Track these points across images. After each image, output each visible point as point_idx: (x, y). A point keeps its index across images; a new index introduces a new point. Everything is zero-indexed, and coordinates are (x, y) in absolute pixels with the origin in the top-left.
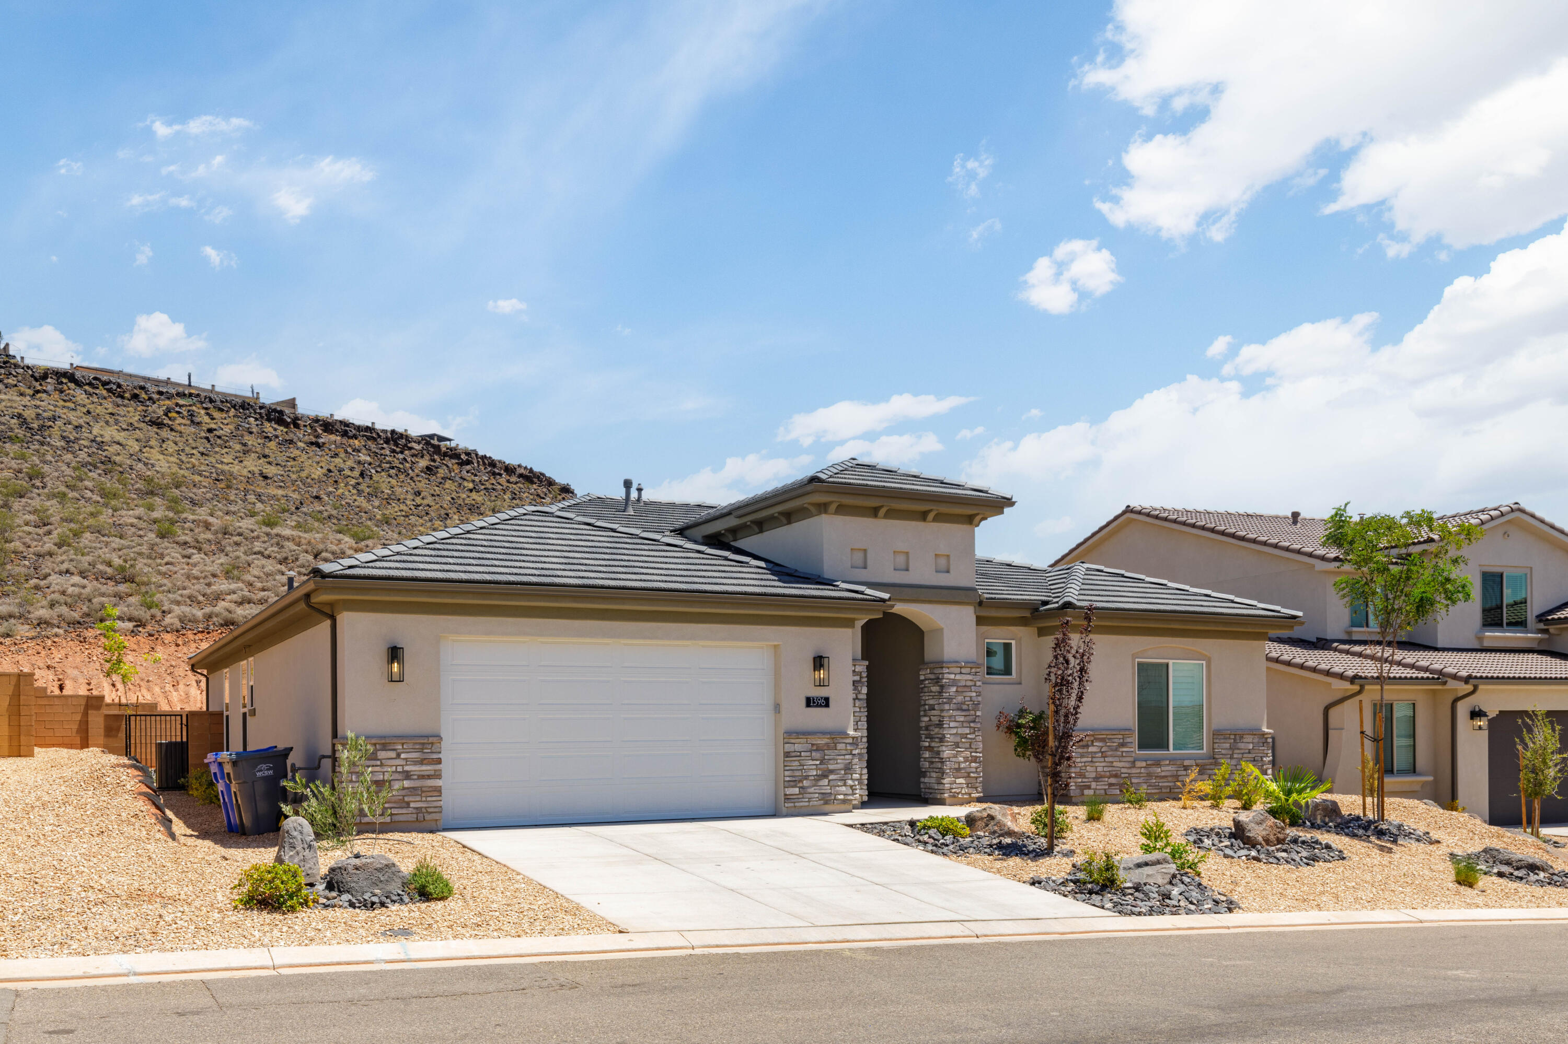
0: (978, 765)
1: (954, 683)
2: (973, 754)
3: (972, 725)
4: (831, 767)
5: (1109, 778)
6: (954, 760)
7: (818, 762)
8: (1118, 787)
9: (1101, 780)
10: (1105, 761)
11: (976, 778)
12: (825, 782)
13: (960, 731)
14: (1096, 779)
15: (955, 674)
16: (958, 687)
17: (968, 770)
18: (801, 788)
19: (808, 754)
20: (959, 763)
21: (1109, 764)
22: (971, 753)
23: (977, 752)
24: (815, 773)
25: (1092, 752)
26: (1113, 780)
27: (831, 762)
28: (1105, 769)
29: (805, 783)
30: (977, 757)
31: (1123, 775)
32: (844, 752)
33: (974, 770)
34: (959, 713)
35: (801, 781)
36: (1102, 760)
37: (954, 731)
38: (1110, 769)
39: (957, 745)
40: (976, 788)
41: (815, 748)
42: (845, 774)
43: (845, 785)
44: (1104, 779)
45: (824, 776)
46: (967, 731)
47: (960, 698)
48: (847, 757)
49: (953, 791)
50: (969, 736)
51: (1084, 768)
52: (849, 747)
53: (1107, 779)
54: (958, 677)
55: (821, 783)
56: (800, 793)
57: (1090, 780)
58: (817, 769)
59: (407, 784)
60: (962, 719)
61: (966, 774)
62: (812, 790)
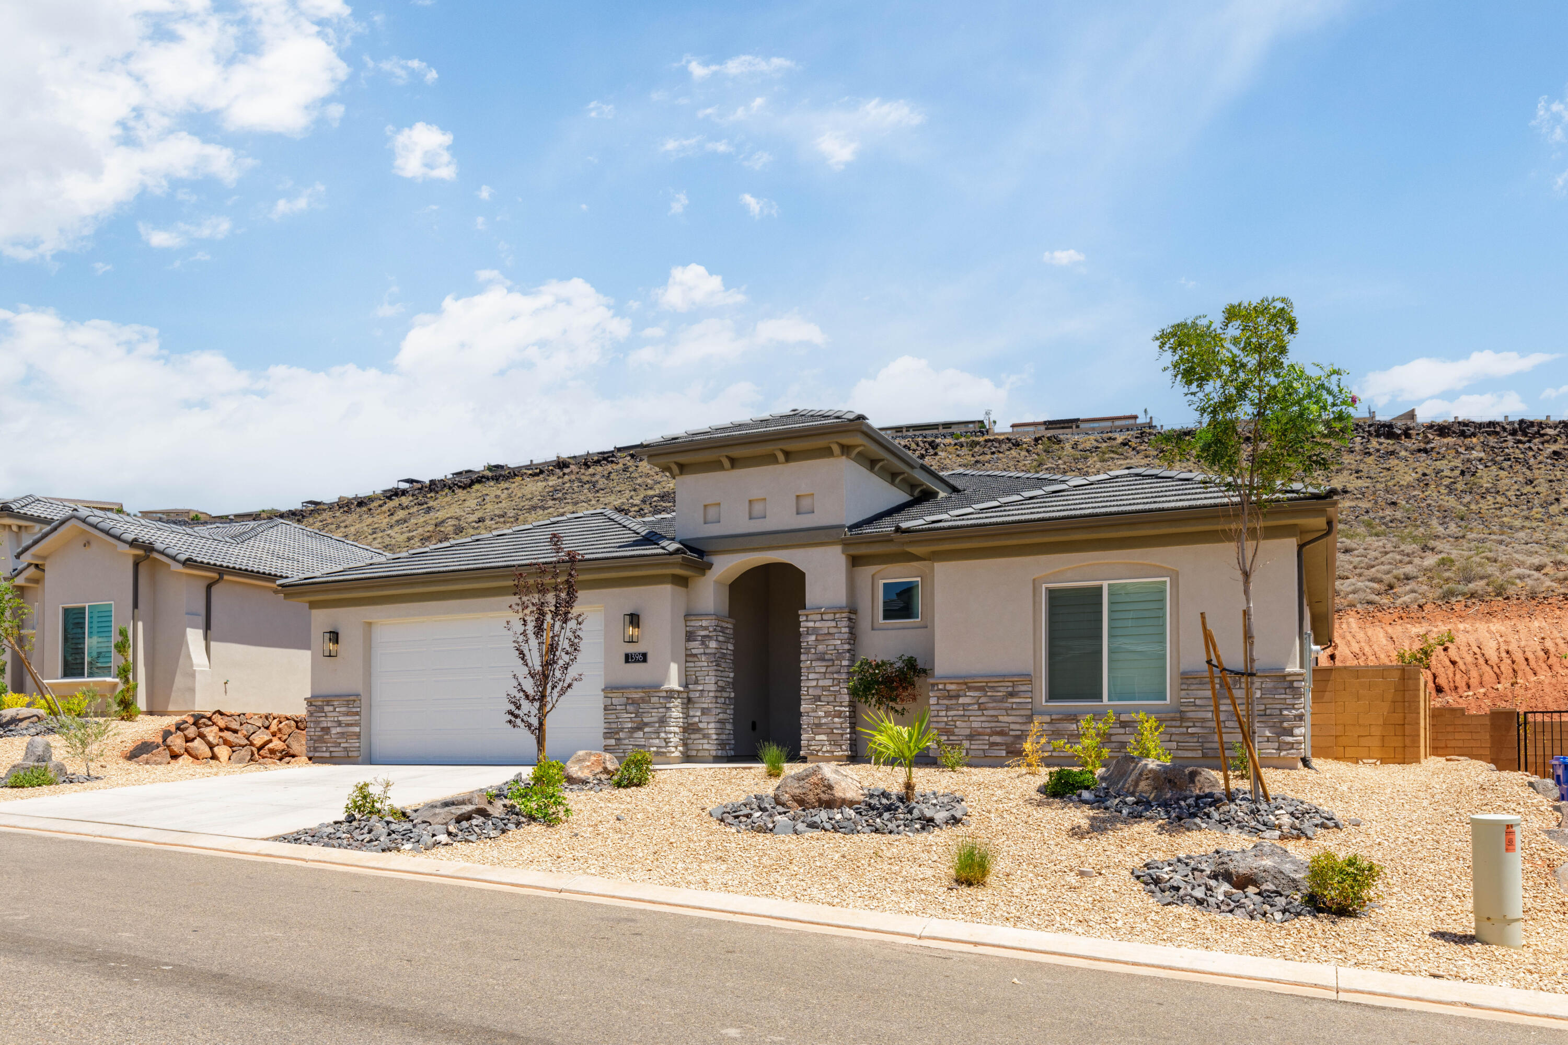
0: (842, 720)
1: (815, 631)
2: (837, 708)
3: (835, 676)
4: (646, 720)
5: (990, 735)
6: (813, 714)
7: (633, 715)
8: (1004, 747)
9: (977, 737)
10: (983, 715)
11: (842, 735)
12: (640, 734)
13: (821, 683)
14: (970, 737)
15: (815, 622)
16: (817, 635)
17: (831, 726)
18: (619, 739)
19: (623, 707)
20: (820, 717)
21: (989, 719)
22: (834, 706)
23: (842, 706)
24: (630, 726)
25: (963, 704)
26: (997, 739)
27: (645, 715)
28: (986, 725)
29: (622, 735)
30: (841, 712)
31: (1011, 733)
32: (658, 705)
33: (839, 726)
34: (819, 663)
35: (617, 733)
36: (980, 713)
37: (814, 683)
38: (993, 724)
39: (818, 698)
40: (841, 746)
41: (630, 701)
42: (660, 727)
43: (658, 738)
44: (981, 737)
45: (639, 728)
46: (828, 682)
47: (821, 648)
48: (661, 710)
49: (812, 748)
50: (832, 689)
51: (952, 723)
52: (661, 701)
53: (987, 738)
54: (818, 624)
55: (636, 735)
56: (616, 745)
57: (961, 738)
58: (632, 722)
59: (339, 730)
60: (823, 670)
61: (829, 731)
62: (626, 742)
